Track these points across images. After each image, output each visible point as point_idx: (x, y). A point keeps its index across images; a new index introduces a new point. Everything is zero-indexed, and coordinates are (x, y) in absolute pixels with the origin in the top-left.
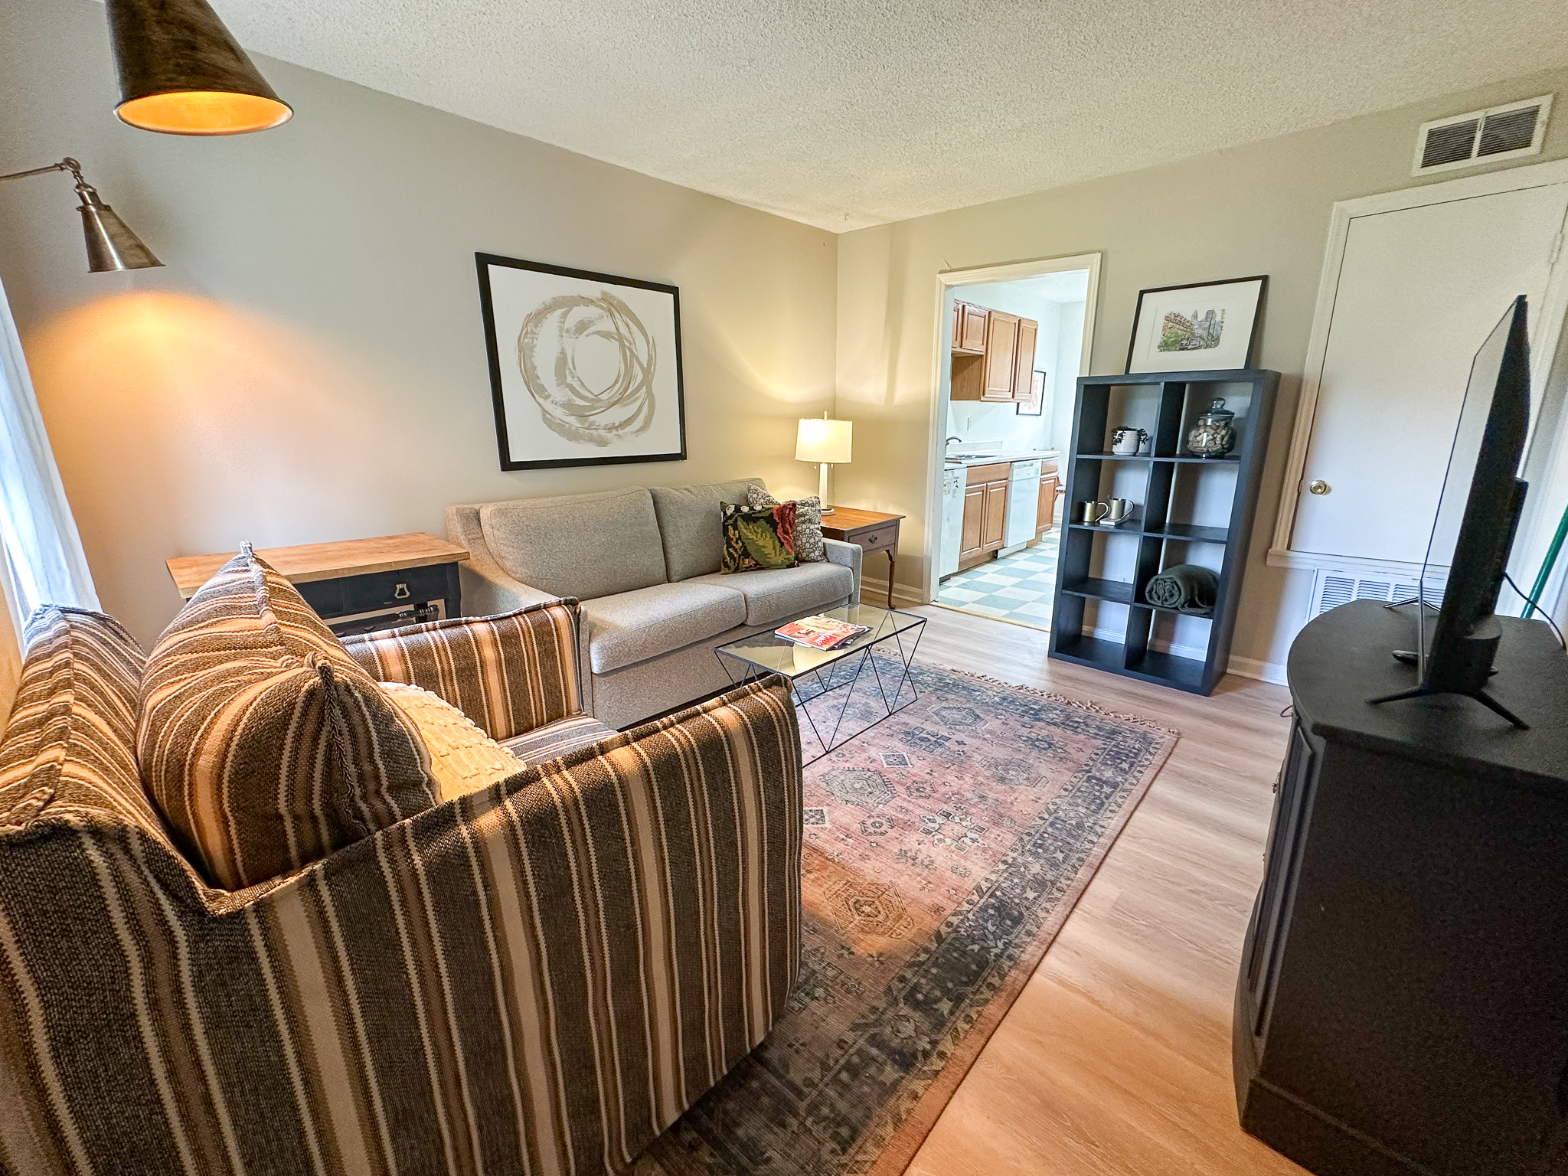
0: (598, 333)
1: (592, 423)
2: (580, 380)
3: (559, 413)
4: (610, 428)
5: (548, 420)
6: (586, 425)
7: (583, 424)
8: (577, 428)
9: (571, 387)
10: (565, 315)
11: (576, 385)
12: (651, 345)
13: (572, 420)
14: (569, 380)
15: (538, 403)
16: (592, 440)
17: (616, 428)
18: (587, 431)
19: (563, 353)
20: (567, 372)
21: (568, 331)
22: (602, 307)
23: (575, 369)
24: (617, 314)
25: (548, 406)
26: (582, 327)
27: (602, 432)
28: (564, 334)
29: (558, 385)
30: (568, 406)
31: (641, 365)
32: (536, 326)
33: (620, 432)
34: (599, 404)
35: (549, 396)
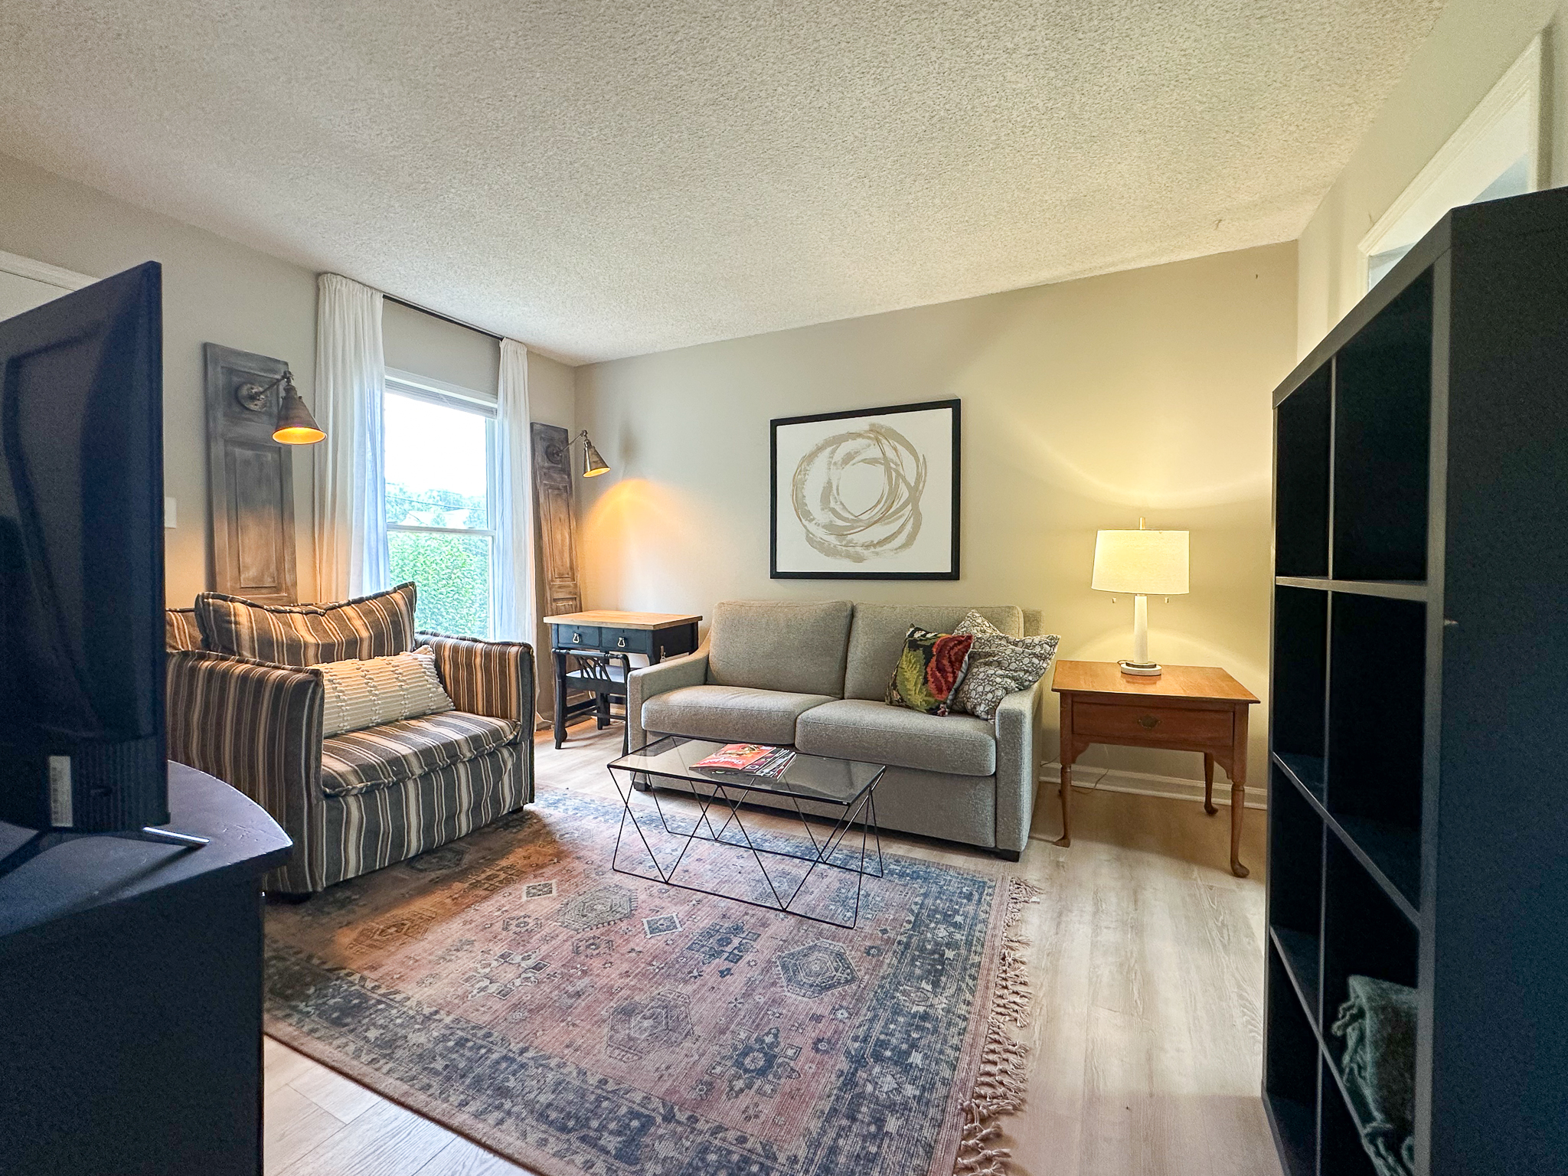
0: (864, 461)
1: (851, 541)
2: (842, 503)
3: (820, 533)
4: (867, 546)
5: (811, 539)
6: (844, 543)
7: (839, 541)
8: (835, 546)
9: (834, 511)
10: (833, 452)
11: (838, 508)
12: (922, 464)
13: (832, 540)
14: (832, 504)
15: (804, 526)
16: (848, 556)
17: (874, 546)
18: (844, 548)
19: (829, 483)
20: (831, 498)
21: (835, 463)
22: (869, 438)
23: (838, 494)
24: (884, 441)
25: (811, 527)
26: (848, 458)
27: (858, 549)
28: (832, 467)
29: (823, 509)
30: (830, 527)
31: (907, 484)
32: (808, 465)
33: (878, 549)
34: (861, 524)
35: (814, 519)
